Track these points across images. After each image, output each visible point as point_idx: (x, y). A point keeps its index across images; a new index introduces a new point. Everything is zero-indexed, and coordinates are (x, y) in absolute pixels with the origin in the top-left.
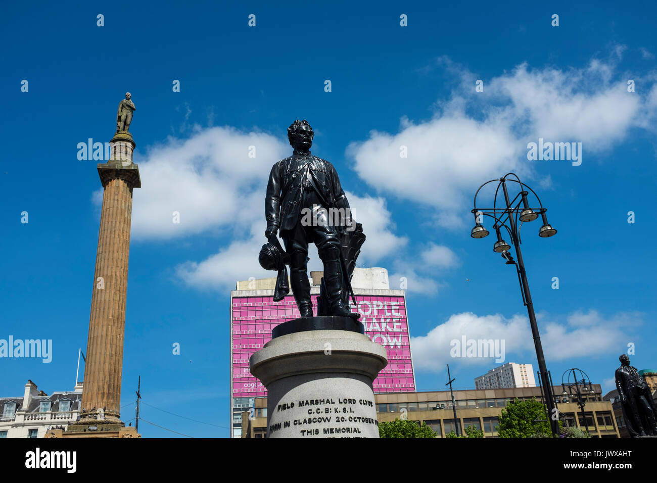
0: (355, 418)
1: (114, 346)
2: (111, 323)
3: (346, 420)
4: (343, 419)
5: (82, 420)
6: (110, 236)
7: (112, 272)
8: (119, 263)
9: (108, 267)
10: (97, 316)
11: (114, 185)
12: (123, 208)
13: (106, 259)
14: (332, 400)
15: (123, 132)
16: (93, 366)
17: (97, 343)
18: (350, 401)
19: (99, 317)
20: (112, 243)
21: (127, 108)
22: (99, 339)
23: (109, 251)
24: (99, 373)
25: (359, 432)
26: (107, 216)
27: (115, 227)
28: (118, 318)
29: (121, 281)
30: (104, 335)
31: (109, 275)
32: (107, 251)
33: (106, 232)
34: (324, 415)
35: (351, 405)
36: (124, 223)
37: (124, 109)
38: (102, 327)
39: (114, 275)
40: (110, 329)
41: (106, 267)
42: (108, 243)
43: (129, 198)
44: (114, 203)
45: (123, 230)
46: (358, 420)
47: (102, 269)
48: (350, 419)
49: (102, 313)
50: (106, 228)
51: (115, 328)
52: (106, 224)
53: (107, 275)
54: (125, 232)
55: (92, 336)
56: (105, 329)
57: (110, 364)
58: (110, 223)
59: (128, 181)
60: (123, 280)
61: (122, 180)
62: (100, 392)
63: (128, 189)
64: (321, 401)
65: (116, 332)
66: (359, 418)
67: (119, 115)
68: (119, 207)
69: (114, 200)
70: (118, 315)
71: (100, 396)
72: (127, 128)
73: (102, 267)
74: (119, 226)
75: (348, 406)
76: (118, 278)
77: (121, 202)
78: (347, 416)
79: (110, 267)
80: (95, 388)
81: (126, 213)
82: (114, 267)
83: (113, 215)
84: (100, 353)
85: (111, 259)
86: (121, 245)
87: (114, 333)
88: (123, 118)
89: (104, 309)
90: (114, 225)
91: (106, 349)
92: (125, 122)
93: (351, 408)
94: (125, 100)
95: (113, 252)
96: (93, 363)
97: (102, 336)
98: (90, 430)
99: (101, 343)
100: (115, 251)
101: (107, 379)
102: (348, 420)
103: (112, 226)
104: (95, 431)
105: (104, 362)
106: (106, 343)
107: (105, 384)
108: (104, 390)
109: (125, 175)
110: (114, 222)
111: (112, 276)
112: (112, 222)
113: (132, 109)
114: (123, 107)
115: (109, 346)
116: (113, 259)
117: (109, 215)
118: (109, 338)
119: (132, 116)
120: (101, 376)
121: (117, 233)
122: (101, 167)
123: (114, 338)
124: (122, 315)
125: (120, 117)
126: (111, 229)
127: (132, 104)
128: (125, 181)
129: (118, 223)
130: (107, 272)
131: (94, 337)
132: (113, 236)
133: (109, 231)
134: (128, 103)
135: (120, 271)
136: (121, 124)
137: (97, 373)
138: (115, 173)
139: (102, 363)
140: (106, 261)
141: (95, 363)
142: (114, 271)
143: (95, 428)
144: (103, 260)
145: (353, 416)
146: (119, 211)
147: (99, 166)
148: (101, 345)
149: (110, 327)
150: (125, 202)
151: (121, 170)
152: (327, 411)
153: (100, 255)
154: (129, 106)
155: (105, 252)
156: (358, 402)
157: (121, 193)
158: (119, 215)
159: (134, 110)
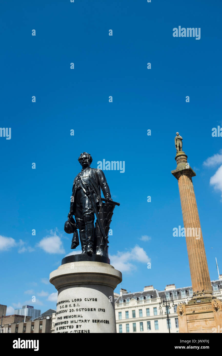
0: (80, 309)
1: (201, 258)
2: (196, 246)
3: (74, 311)
4: (73, 310)
5: (194, 297)
6: (186, 204)
7: (191, 221)
8: (193, 216)
9: (188, 219)
10: (189, 245)
11: (181, 179)
12: (189, 188)
13: (187, 216)
14: (69, 300)
15: (180, 152)
16: (193, 270)
17: (192, 258)
18: (78, 300)
19: (190, 245)
20: (187, 208)
21: (178, 140)
22: (193, 256)
23: (187, 212)
24: (196, 273)
25: (82, 317)
26: (182, 195)
27: (187, 199)
28: (199, 243)
29: (196, 225)
30: (194, 253)
31: (190, 223)
32: (186, 212)
33: (183, 202)
34: (65, 309)
35: (78, 302)
36: (191, 196)
37: (177, 141)
38: (193, 250)
39: (192, 222)
40: (196, 250)
41: (187, 220)
42: (186, 208)
43: (190, 183)
44: (183, 187)
45: (191, 199)
46: (82, 310)
47: (186, 221)
48: (77, 310)
49: (191, 243)
50: (183, 201)
51: (199, 249)
52: (183, 199)
53: (189, 223)
54: (192, 200)
55: (189, 255)
56: (194, 250)
57: (201, 267)
58: (184, 198)
59: (187, 175)
60: (197, 224)
61: (184, 175)
62: (199, 282)
63: (189, 178)
64: (64, 301)
65: (200, 250)
66: (83, 309)
67: (176, 144)
68: (187, 189)
69: (183, 186)
70: (199, 242)
71: (200, 284)
72: (181, 149)
73: (186, 220)
74: (189, 198)
75: (76, 303)
76: (195, 224)
77: (187, 186)
78: (75, 309)
79: (189, 219)
80: (197, 281)
81: (191, 190)
82: (191, 218)
83: (184, 193)
84: (195, 263)
85: (189, 215)
86: (192, 207)
87: (199, 252)
88: (178, 145)
89: (191, 240)
90: (186, 198)
91: (197, 260)
92: (179, 147)
93: (78, 304)
94: (176, 137)
95: (189, 211)
96: (193, 269)
97: (193, 254)
98: (197, 302)
99: (194, 257)
100: (190, 211)
101: (201, 275)
102: (75, 311)
103: (185, 199)
104: (200, 302)
105: (198, 267)
106: (196, 257)
107: (201, 278)
108: (200, 281)
109: (185, 172)
110: (186, 197)
111: (191, 223)
112: (185, 197)
113: (181, 139)
114: (176, 140)
115: (198, 258)
116: (190, 215)
117: (183, 194)
118: (197, 254)
119: (182, 143)
120: (198, 274)
121: (188, 201)
122: (173, 172)
123: (200, 254)
124: (201, 242)
125: (176, 145)
126: (185, 201)
127: (180, 137)
128: (186, 175)
129: (188, 197)
130: (189, 222)
131: (190, 255)
132: (187, 204)
133: (185, 202)
134: (178, 138)
135: (195, 220)
136: (178, 148)
137: (195, 273)
138: (180, 173)
139: (197, 267)
140: (187, 217)
141: (193, 268)
142: (192, 221)
143: (200, 301)
144: (185, 216)
145: (78, 308)
146: (187, 190)
147: (172, 172)
148: (194, 259)
149: (196, 249)
150: (189, 186)
151: (182, 170)
152: (66, 306)
153: (184, 214)
154: (179, 139)
155: (185, 212)
156: (83, 300)
157: (185, 181)
158: (187, 193)
159: (182, 139)
